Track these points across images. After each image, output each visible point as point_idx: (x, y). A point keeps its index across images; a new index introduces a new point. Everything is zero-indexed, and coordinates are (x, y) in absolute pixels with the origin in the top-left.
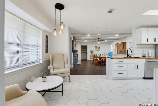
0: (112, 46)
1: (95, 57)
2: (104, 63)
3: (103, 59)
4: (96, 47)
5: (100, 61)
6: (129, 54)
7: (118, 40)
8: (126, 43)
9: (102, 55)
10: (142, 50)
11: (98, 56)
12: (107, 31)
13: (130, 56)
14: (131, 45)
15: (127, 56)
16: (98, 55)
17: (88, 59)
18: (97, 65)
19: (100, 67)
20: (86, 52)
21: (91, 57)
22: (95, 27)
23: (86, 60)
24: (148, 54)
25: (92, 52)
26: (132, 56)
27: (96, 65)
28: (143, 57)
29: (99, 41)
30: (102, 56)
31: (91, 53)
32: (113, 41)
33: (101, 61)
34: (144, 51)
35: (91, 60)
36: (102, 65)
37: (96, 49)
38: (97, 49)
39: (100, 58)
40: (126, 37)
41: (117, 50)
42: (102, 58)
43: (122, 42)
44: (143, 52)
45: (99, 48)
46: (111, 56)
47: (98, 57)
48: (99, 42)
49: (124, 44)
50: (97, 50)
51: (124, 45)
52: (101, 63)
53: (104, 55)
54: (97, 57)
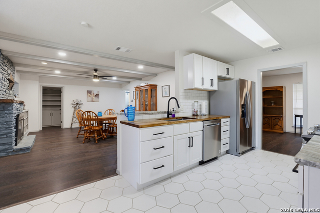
0: (127, 92)
1: (84, 119)
2: (110, 132)
3: (106, 123)
4: (89, 92)
5: (98, 131)
6: (172, 110)
7: (140, 79)
8: (156, 86)
9: (103, 113)
10: (191, 102)
11: (92, 116)
12: (118, 49)
13: (174, 116)
14: (166, 92)
15: (168, 116)
16: (94, 115)
17: (66, 124)
18: (90, 141)
19: (98, 145)
20: (60, 106)
21: (75, 119)
22: (83, 23)
23: (58, 128)
24: (201, 108)
25: (77, 105)
26: (177, 115)
27: (88, 140)
28: (194, 115)
29: (95, 77)
30: (104, 116)
31: (73, 109)
32: (129, 82)
33: (102, 129)
34: (196, 104)
35: (73, 127)
36: (105, 139)
37: (90, 99)
38: (92, 98)
39: (100, 122)
40: (156, 75)
41: (138, 100)
42: (104, 122)
43: (150, 85)
44: (193, 105)
45: (97, 95)
46: (130, 118)
47: (93, 120)
48: (96, 80)
49: (154, 88)
50: (93, 101)
51: (151, 91)
52: (101, 135)
53: (110, 114)
54: (89, 119)
